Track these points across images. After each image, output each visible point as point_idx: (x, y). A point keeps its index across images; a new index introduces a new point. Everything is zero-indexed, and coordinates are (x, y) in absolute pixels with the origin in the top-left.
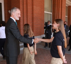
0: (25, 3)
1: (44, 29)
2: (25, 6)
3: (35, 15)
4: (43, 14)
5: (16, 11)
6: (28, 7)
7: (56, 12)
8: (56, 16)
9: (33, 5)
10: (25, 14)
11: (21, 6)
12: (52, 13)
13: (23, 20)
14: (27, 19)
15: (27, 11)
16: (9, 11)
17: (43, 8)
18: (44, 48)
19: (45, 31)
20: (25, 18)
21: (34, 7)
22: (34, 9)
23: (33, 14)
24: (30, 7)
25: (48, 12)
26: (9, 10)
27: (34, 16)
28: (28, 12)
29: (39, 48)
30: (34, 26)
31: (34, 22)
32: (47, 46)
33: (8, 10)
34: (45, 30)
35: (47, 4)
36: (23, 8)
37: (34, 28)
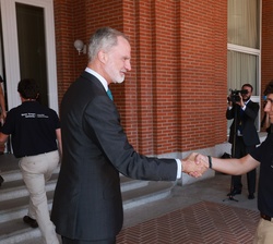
0: (144, 6)
1: (229, 118)
2: (144, 20)
3: (188, 60)
4: (221, 54)
5: (115, 44)
6: (159, 26)
9: (178, 17)
10: (145, 56)
11: (128, 22)
12: (259, 51)
13: (139, 83)
14: (154, 79)
15: (154, 42)
16: (78, 44)
17: (220, 31)
18: (227, 202)
19: (232, 128)
20: (146, 73)
21: (185, 25)
22: (184, 33)
23: (178, 54)
24: (164, 27)
25: (243, 49)
26: (75, 39)
27: (184, 66)
28: (160, 47)
29: (207, 203)
30: (184, 107)
31: (186, 90)
32: (239, 193)
33: (73, 40)
34: (230, 122)
35: (240, 12)
36: (138, 30)
37: (184, 114)
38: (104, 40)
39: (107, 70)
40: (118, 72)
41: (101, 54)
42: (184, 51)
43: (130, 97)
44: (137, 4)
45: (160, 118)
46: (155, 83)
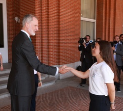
0: (44, 2)
2: (44, 8)
3: (63, 25)
4: (78, 22)
6: (51, 10)
7: (104, 18)
8: (104, 25)
9: (59, 6)
10: (44, 23)
11: (37, 9)
12: (95, 20)
13: (42, 35)
14: (48, 33)
15: (48, 18)
17: (78, 11)
18: (80, 87)
20: (45, 31)
21: (62, 10)
22: (61, 13)
23: (59, 22)
26: (15, 16)
27: (61, 28)
28: (51, 20)
29: (71, 87)
30: (61, 45)
31: (62, 38)
32: (85, 83)
35: (87, 3)
36: (42, 12)
37: (61, 48)
38: (28, 19)
39: (29, 30)
40: (33, 31)
41: (27, 24)
42: (61, 21)
43: (38, 41)
44: (41, 1)
45: (51, 50)
46: (48, 35)
